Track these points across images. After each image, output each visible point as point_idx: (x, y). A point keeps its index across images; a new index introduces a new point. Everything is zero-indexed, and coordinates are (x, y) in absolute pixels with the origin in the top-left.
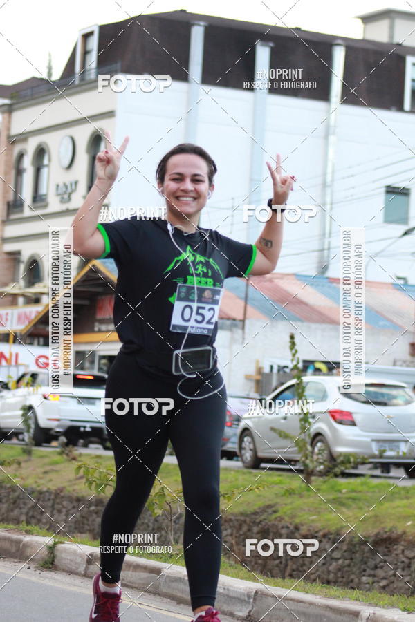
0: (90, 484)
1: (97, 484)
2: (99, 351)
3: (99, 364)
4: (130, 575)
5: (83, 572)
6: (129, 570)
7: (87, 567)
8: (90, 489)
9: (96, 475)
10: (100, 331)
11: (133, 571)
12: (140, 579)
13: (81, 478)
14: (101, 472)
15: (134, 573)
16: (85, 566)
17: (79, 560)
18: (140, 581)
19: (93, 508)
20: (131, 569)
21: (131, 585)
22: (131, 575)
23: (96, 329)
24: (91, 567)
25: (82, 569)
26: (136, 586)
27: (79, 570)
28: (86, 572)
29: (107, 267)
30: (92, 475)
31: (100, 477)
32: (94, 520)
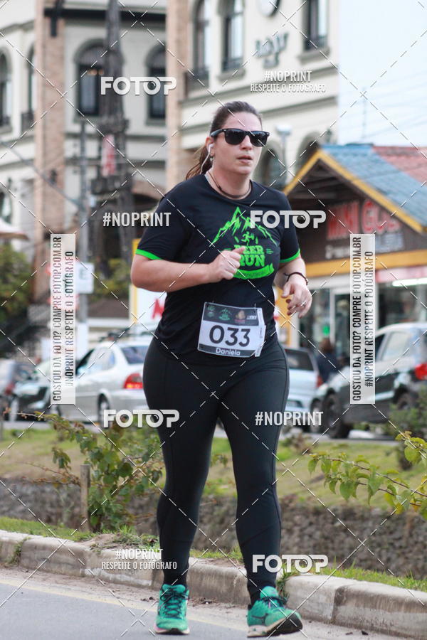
0: (333, 483)
1: (343, 483)
2: (336, 287)
3: (336, 307)
4: (401, 618)
5: (330, 618)
6: (399, 610)
7: (335, 610)
8: (333, 491)
9: (341, 469)
10: (334, 258)
11: (405, 612)
12: (418, 623)
13: (319, 479)
14: (347, 466)
15: (408, 614)
16: (332, 607)
17: (323, 599)
18: (418, 627)
19: (340, 523)
20: (403, 608)
21: (404, 632)
22: (403, 617)
23: (328, 255)
24: (342, 609)
25: (328, 613)
26: (413, 634)
27: (324, 614)
28: (334, 617)
29: (338, 161)
30: (335, 470)
31: (347, 473)
32: (342, 542)
